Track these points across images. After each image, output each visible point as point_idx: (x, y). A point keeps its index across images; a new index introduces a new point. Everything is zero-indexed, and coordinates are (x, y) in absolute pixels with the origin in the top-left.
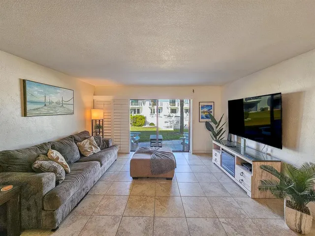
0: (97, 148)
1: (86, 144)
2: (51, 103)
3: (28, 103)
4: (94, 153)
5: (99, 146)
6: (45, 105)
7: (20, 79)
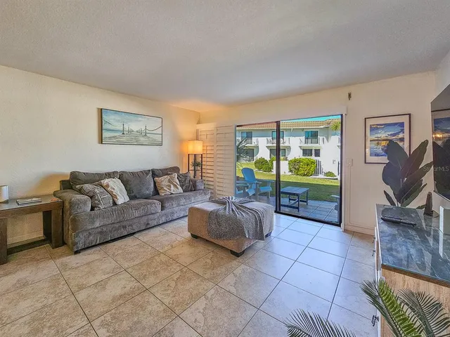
0: (177, 188)
1: (163, 181)
2: (130, 132)
3: (103, 131)
4: (172, 194)
5: (182, 186)
6: (123, 134)
7: (98, 109)
